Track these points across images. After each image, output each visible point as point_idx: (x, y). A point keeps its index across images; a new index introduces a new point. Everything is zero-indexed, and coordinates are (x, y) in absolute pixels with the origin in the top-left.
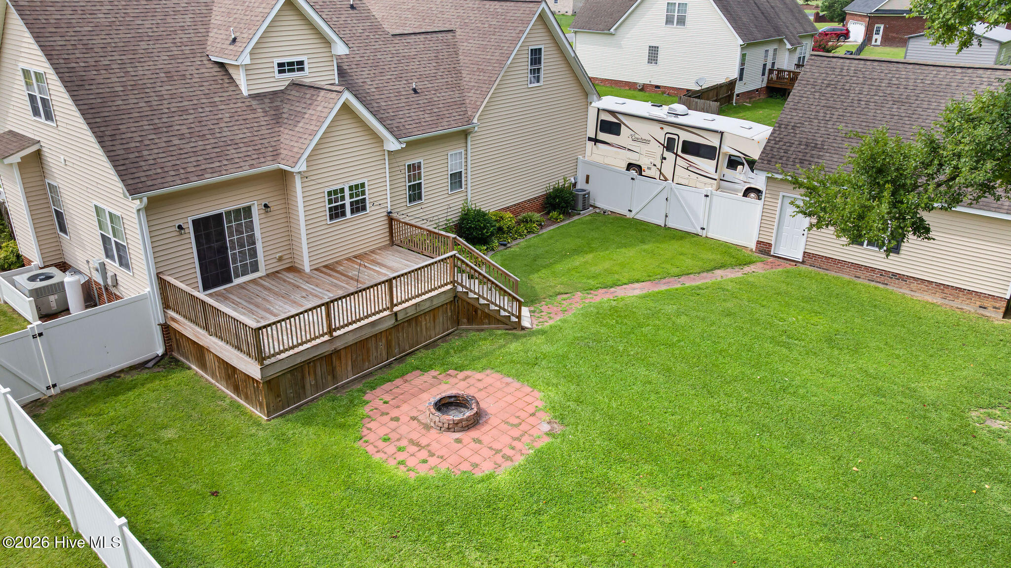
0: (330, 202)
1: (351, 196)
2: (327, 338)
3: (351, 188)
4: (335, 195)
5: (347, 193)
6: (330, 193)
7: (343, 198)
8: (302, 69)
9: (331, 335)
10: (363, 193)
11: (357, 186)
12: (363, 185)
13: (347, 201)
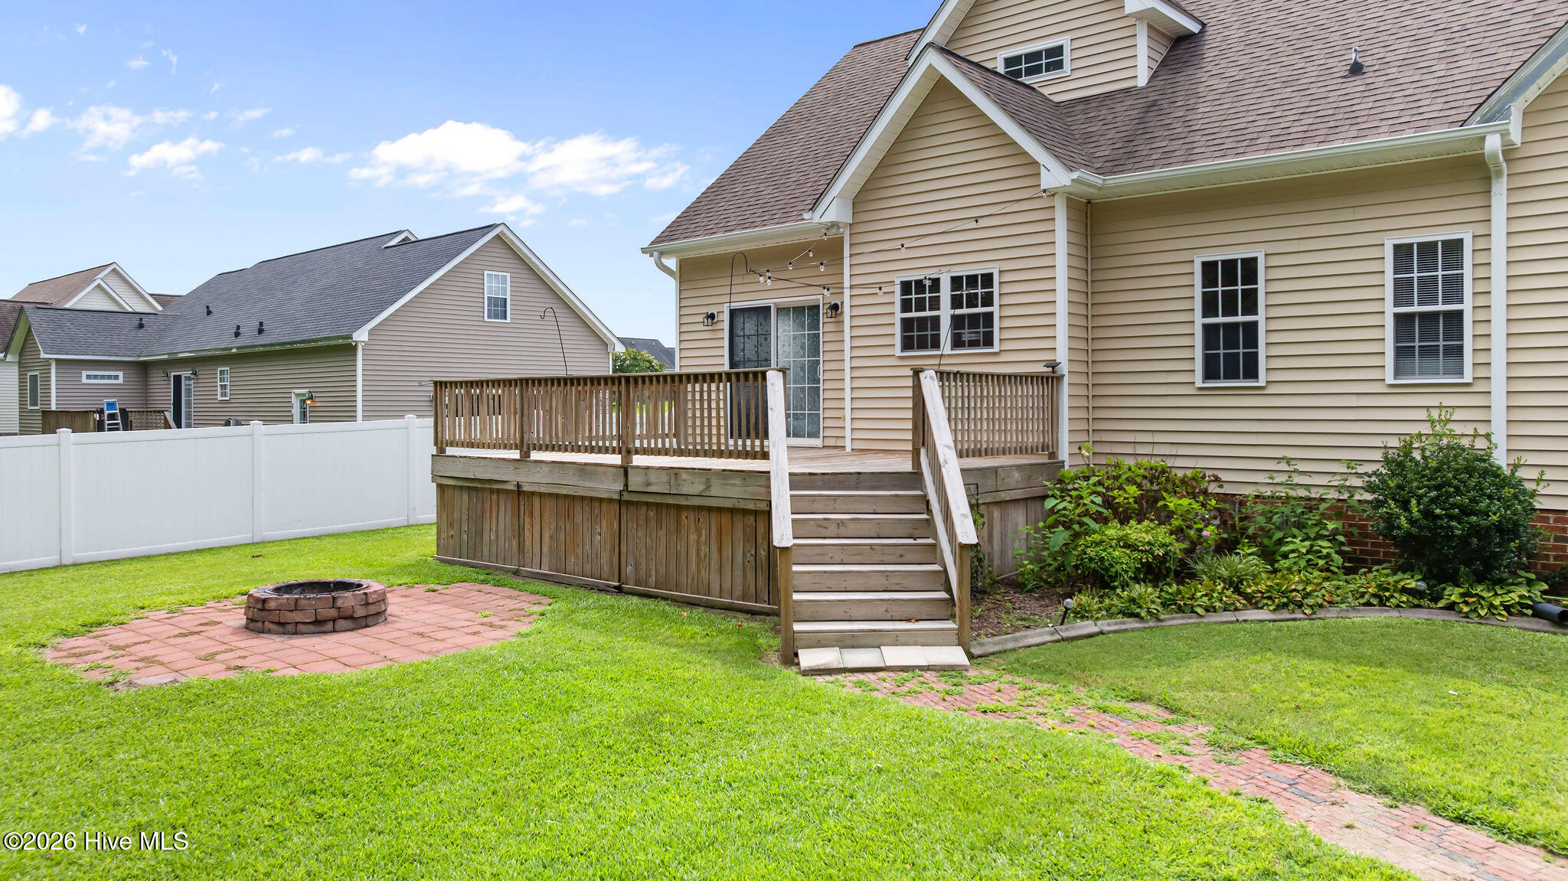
0: (906, 306)
1: (956, 302)
2: (515, 454)
3: (956, 282)
4: (919, 294)
5: (945, 293)
6: (906, 287)
7: (935, 304)
8: (1059, 65)
9: (526, 455)
10: (988, 300)
11: (972, 280)
12: (988, 279)
13: (945, 313)
